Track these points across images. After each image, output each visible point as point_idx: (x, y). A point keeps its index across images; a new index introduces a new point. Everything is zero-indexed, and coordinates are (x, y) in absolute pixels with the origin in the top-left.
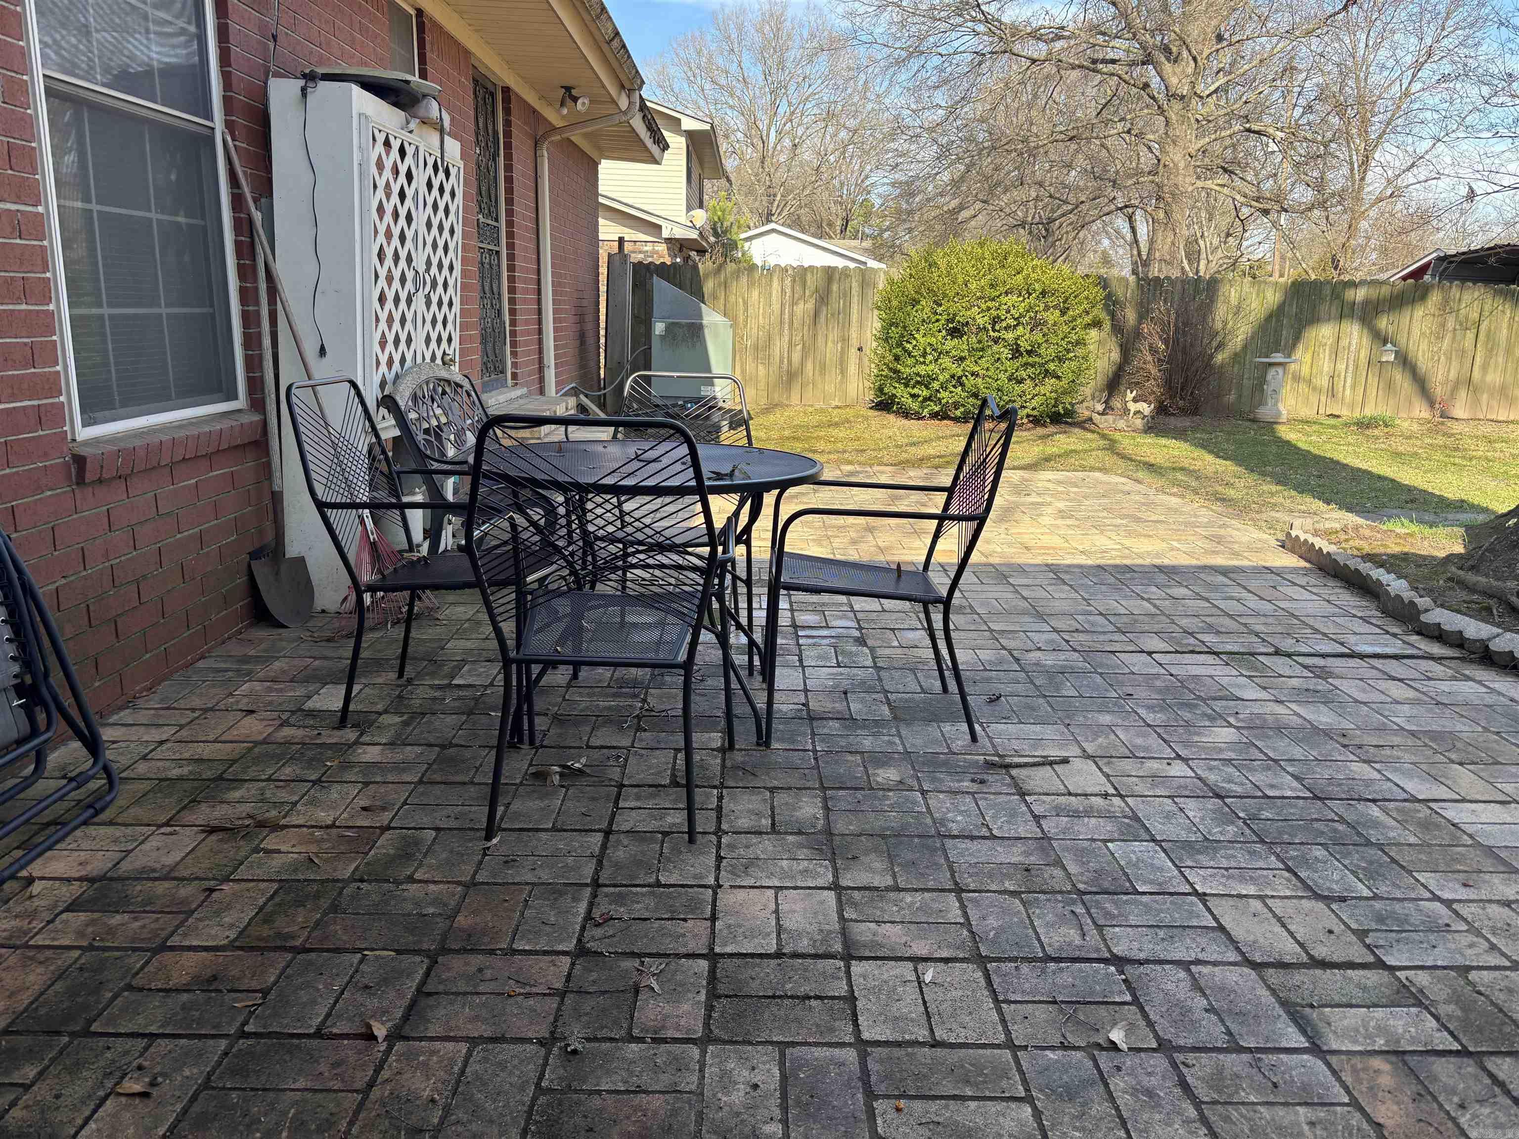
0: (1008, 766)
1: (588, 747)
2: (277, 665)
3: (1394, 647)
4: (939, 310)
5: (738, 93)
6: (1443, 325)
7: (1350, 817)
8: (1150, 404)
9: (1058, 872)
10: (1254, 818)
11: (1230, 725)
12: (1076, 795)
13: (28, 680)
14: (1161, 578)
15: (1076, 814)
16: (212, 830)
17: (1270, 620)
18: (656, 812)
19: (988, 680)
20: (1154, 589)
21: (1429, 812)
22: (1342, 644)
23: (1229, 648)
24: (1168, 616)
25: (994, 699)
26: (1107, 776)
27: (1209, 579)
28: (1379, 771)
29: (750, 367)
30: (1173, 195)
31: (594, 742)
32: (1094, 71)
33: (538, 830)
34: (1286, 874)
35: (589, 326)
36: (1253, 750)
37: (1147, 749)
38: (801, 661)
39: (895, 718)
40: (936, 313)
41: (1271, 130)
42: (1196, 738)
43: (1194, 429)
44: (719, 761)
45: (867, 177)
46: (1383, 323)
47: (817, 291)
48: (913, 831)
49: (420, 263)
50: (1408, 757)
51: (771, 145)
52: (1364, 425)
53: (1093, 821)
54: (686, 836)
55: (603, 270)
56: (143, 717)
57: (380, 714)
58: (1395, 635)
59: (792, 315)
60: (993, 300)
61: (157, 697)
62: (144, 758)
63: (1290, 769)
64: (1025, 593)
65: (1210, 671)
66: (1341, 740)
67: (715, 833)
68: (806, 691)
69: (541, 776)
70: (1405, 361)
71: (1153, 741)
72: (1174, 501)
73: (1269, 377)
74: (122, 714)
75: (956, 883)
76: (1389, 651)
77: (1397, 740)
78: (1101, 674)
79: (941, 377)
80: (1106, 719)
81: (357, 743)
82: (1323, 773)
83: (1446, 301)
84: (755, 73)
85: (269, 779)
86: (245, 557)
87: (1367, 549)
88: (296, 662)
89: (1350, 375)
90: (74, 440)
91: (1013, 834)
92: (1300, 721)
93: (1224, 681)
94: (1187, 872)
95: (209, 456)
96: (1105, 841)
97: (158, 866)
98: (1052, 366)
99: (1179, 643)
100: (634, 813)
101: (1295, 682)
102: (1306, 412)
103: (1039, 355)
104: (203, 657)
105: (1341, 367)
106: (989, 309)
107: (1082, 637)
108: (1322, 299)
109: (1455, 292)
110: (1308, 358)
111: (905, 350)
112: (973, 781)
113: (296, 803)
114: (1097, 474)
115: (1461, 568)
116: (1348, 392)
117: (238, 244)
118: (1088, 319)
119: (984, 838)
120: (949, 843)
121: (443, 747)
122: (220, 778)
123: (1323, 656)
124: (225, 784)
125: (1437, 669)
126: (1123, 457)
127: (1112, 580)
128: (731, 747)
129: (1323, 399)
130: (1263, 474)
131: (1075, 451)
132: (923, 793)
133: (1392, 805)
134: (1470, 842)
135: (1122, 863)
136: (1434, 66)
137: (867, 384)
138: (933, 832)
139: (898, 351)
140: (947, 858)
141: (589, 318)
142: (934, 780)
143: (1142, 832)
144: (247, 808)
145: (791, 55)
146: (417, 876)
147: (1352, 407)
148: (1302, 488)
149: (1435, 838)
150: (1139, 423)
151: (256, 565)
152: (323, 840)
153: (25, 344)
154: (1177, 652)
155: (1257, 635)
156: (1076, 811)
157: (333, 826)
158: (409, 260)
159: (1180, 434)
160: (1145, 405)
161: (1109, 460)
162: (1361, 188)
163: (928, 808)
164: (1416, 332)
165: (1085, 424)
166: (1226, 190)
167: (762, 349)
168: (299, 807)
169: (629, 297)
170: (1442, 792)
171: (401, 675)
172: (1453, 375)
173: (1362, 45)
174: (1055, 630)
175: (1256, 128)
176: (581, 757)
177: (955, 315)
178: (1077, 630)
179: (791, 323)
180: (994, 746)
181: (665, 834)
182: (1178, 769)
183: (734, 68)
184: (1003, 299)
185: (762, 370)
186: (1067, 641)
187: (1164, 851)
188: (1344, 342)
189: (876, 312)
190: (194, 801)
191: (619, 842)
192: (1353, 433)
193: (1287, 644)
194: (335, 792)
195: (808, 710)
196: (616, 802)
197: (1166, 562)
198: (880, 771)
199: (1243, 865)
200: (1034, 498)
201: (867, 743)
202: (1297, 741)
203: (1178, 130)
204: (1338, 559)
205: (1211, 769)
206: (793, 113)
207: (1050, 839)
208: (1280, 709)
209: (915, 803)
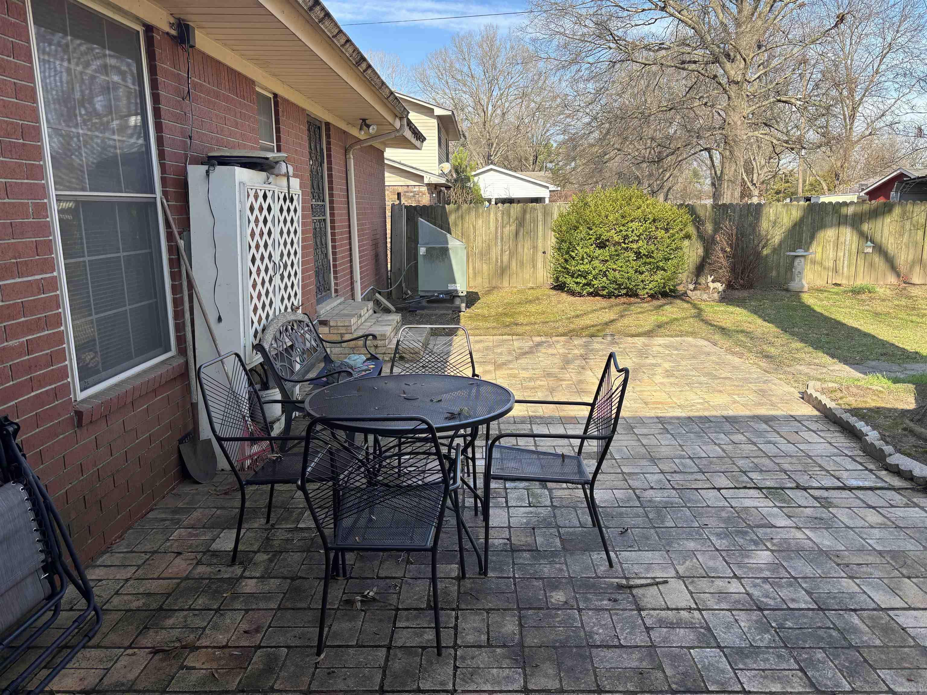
0: (631, 587)
1: (378, 578)
2: (196, 514)
3: (870, 481)
4: (591, 232)
5: (469, 84)
6: (903, 227)
7: (840, 624)
8: (722, 283)
9: (660, 675)
10: (781, 627)
11: (768, 549)
12: (672, 609)
13: (50, 560)
14: (727, 427)
15: (672, 626)
16: (156, 651)
17: (794, 460)
18: (418, 631)
19: (621, 515)
20: (722, 436)
21: (888, 618)
22: (838, 479)
23: (769, 484)
24: (731, 458)
25: (624, 532)
26: (691, 593)
27: (756, 426)
28: (858, 585)
29: (478, 264)
30: (735, 142)
31: (383, 574)
32: (683, 69)
33: (348, 646)
34: (800, 674)
35: (381, 250)
36: (781, 570)
37: (715, 570)
38: (507, 502)
39: (564, 548)
40: (589, 234)
41: (793, 100)
42: (746, 561)
43: (750, 298)
44: (456, 588)
45: (548, 130)
46: (865, 227)
47: (517, 219)
48: (571, 643)
49: (276, 258)
50: (877, 574)
51: (490, 113)
52: (856, 292)
53: (682, 631)
54: (436, 650)
55: (388, 214)
56: (116, 559)
57: (255, 553)
58: (871, 471)
59: (502, 233)
60: (623, 225)
61: (125, 542)
62: (117, 593)
63: (804, 585)
64: (645, 442)
65: (756, 503)
66: (836, 560)
67: (453, 647)
68: (509, 527)
69: (350, 602)
70: (880, 249)
71: (720, 564)
72: (736, 360)
73: (796, 264)
74: (105, 557)
75: (598, 686)
76: (867, 484)
77: (870, 559)
78: (689, 508)
79: (593, 272)
80: (691, 545)
81: (242, 577)
82: (825, 588)
83: (904, 213)
84: (478, 71)
85: (189, 609)
86: (176, 443)
87: (855, 405)
88: (207, 511)
89: (846, 259)
90: (76, 401)
91: (633, 643)
92: (811, 544)
93: (764, 511)
94: (739, 673)
95: (155, 391)
96: (689, 648)
97: (125, 681)
98: (661, 264)
99: (737, 481)
100: (405, 632)
101: (808, 511)
102: (820, 283)
103: (653, 257)
104: (152, 510)
105: (841, 254)
106: (621, 231)
107: (677, 477)
108: (827, 214)
109: (909, 207)
110: (820, 249)
111: (572, 256)
112: (610, 600)
113: (206, 627)
114: (690, 339)
115: (912, 420)
116: (845, 269)
117: (170, 260)
118: (682, 234)
119: (615, 647)
120: (594, 651)
121: (293, 579)
122: (161, 609)
123: (827, 489)
124: (164, 613)
125: (897, 498)
126: (707, 322)
127: (698, 429)
128: (464, 577)
129: (830, 274)
130: (793, 334)
131: (676, 319)
132: (580, 610)
133: (865, 614)
134: (913, 643)
135: (700, 666)
136: (894, 55)
137: (549, 275)
138: (585, 644)
139: (567, 257)
140: (593, 665)
141: (381, 244)
142: (587, 600)
143: (712, 640)
144: (176, 633)
145: (499, 60)
146: (276, 687)
147: (848, 278)
148: (817, 345)
149: (891, 641)
150: (716, 296)
151: (182, 447)
152: (220, 658)
153: (47, 354)
154: (736, 488)
155: (785, 472)
156: (672, 623)
157: (226, 647)
158: (270, 256)
159: (740, 303)
160: (719, 284)
161: (698, 325)
162: (850, 134)
163: (582, 624)
164: (886, 232)
165: (683, 297)
166: (767, 137)
167: (484, 254)
168: (207, 631)
169: (404, 228)
170: (897, 603)
171: (268, 522)
172: (911, 257)
173: (848, 43)
174: (662, 472)
175: (784, 99)
176: (374, 586)
177: (601, 235)
178: (675, 472)
179: (502, 238)
180: (623, 570)
181: (424, 648)
182: (735, 587)
183: (466, 69)
184: (630, 225)
185: (485, 267)
186: (669, 481)
187: (725, 656)
188: (842, 239)
189: (553, 233)
190: (145, 628)
191: (396, 655)
192: (849, 297)
193: (803, 480)
194: (228, 619)
195: (511, 544)
196: (394, 623)
197: (731, 413)
198: (553, 594)
199: (774, 667)
200: (651, 361)
201: (546, 570)
202: (810, 561)
203: (736, 102)
204: (836, 413)
205: (755, 586)
206: (502, 94)
207: (656, 647)
208: (799, 535)
209: (574, 620)
